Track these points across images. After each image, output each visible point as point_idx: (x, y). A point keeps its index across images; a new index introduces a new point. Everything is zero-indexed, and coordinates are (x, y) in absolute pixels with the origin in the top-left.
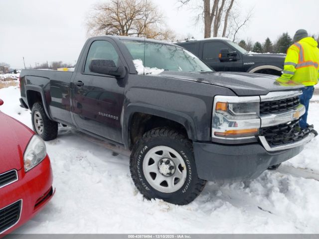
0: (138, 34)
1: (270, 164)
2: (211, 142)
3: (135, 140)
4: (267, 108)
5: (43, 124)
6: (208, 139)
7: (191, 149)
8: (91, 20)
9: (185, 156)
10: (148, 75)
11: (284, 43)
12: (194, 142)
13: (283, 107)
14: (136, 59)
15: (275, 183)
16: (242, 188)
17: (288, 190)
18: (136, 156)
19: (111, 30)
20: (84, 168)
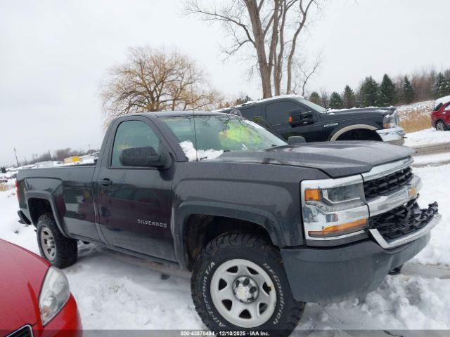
0: (174, 100)
1: (392, 267)
2: (306, 246)
3: (193, 255)
4: (373, 189)
5: (55, 245)
6: (300, 242)
7: (278, 259)
8: (107, 89)
9: (271, 270)
10: (203, 161)
11: (369, 89)
12: (281, 250)
13: (394, 184)
14: (183, 141)
15: (401, 292)
16: (355, 304)
17: (420, 299)
18: (199, 278)
19: (135, 98)
20: (123, 303)
